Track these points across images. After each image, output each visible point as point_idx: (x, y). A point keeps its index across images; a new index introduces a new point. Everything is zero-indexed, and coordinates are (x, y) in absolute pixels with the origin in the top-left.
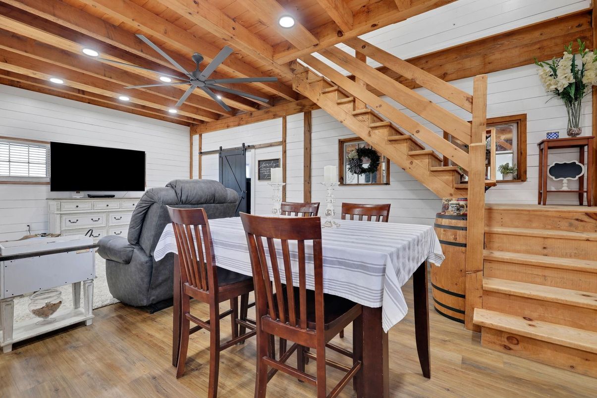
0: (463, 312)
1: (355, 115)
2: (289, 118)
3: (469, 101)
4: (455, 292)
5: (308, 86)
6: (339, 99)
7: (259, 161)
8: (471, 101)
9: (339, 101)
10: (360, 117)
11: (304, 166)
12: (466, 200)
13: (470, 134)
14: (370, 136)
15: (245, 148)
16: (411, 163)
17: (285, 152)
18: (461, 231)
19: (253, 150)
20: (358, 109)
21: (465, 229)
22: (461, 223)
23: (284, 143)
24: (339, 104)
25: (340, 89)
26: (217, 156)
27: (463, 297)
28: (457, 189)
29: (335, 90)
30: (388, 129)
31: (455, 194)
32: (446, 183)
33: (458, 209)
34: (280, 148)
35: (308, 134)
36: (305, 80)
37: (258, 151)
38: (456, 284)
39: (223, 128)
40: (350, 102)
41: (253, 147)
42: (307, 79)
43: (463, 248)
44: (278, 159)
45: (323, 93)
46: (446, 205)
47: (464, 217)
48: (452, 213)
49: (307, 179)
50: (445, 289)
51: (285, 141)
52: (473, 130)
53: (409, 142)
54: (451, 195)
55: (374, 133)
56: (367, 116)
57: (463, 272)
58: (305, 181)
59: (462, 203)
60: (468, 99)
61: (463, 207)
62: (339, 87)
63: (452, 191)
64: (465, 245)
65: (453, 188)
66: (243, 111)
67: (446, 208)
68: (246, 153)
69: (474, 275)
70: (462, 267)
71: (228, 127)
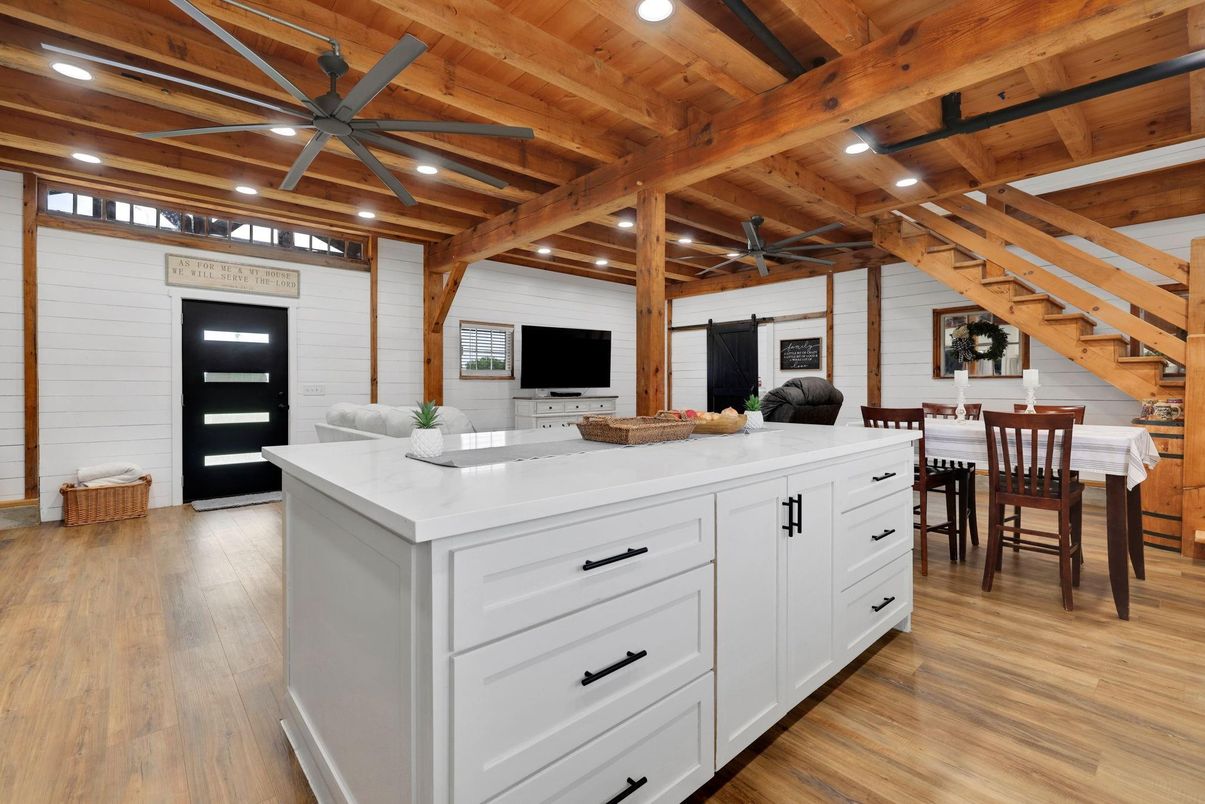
0: (1179, 539)
1: (985, 285)
2: (837, 277)
3: (1183, 269)
4: (1166, 514)
5: (901, 241)
6: (956, 261)
7: (782, 342)
8: (1186, 269)
9: (958, 265)
10: (995, 287)
11: (868, 350)
12: (1180, 401)
13: (1184, 313)
14: (1013, 313)
15: (755, 322)
16: (1085, 351)
17: (830, 328)
18: (1175, 440)
19: (770, 325)
20: (992, 275)
21: (1182, 437)
22: (1174, 430)
23: (829, 314)
24: (956, 268)
25: (958, 247)
26: (704, 333)
27: (1180, 519)
28: (1162, 386)
29: (950, 250)
30: (1043, 304)
31: (1159, 394)
32: (1145, 379)
33: (1169, 413)
34: (823, 322)
35: (874, 301)
36: (896, 233)
37: (778, 326)
38: (1168, 504)
39: (714, 290)
40: (977, 265)
41: (771, 320)
42: (899, 231)
43: (1179, 461)
44: (818, 339)
45: (929, 253)
46: (1148, 408)
47: (1180, 422)
48: (1159, 418)
49: (874, 368)
50: (1150, 511)
51: (832, 312)
52: (1190, 310)
53: (1080, 323)
54: (1153, 395)
55: (1020, 309)
56: (1004, 287)
57: (1179, 490)
58: (869, 372)
59: (1174, 405)
60: (1181, 267)
61: (1176, 410)
62: (957, 244)
63: (1155, 389)
64: (1181, 457)
65: (1156, 385)
66: (749, 266)
67: (1149, 411)
68: (759, 328)
69: (1195, 491)
70: (1177, 482)
71: (723, 289)
